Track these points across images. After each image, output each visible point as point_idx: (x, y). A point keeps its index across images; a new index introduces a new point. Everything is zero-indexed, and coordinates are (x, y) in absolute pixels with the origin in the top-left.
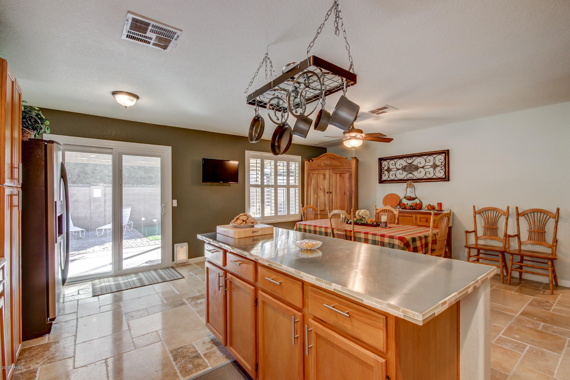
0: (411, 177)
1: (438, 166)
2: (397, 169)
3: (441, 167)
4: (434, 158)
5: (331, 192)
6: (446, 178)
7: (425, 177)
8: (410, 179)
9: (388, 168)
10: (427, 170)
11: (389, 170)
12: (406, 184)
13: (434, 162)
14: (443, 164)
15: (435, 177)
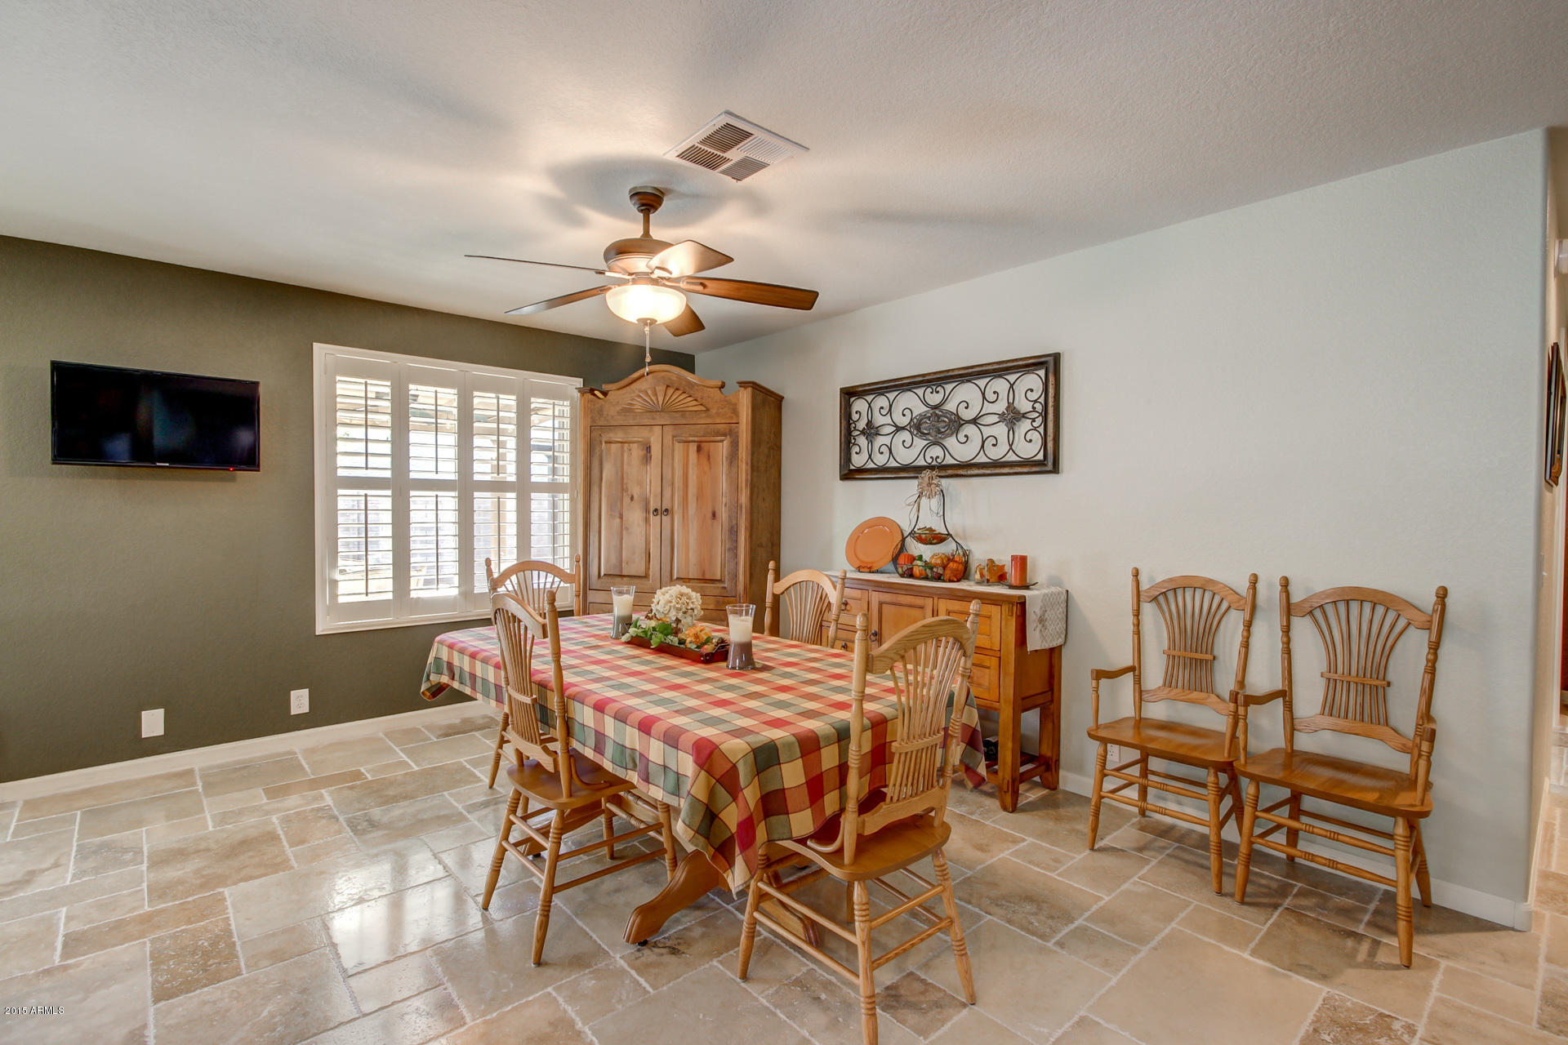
0: (938, 457)
1: (1024, 416)
2: (896, 426)
3: (1034, 420)
4: (1012, 386)
5: (666, 510)
6: (1049, 463)
7: (982, 459)
8: (934, 463)
9: (869, 423)
10: (987, 431)
11: (871, 431)
12: (915, 482)
13: (1011, 401)
14: (1038, 407)
15: (1012, 457)
